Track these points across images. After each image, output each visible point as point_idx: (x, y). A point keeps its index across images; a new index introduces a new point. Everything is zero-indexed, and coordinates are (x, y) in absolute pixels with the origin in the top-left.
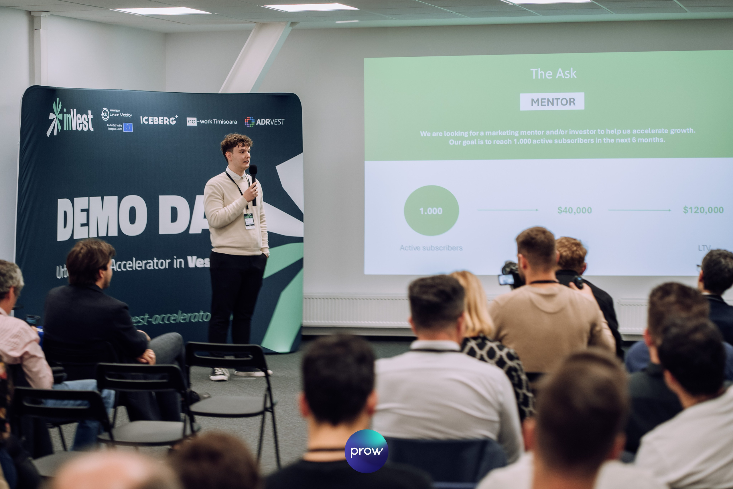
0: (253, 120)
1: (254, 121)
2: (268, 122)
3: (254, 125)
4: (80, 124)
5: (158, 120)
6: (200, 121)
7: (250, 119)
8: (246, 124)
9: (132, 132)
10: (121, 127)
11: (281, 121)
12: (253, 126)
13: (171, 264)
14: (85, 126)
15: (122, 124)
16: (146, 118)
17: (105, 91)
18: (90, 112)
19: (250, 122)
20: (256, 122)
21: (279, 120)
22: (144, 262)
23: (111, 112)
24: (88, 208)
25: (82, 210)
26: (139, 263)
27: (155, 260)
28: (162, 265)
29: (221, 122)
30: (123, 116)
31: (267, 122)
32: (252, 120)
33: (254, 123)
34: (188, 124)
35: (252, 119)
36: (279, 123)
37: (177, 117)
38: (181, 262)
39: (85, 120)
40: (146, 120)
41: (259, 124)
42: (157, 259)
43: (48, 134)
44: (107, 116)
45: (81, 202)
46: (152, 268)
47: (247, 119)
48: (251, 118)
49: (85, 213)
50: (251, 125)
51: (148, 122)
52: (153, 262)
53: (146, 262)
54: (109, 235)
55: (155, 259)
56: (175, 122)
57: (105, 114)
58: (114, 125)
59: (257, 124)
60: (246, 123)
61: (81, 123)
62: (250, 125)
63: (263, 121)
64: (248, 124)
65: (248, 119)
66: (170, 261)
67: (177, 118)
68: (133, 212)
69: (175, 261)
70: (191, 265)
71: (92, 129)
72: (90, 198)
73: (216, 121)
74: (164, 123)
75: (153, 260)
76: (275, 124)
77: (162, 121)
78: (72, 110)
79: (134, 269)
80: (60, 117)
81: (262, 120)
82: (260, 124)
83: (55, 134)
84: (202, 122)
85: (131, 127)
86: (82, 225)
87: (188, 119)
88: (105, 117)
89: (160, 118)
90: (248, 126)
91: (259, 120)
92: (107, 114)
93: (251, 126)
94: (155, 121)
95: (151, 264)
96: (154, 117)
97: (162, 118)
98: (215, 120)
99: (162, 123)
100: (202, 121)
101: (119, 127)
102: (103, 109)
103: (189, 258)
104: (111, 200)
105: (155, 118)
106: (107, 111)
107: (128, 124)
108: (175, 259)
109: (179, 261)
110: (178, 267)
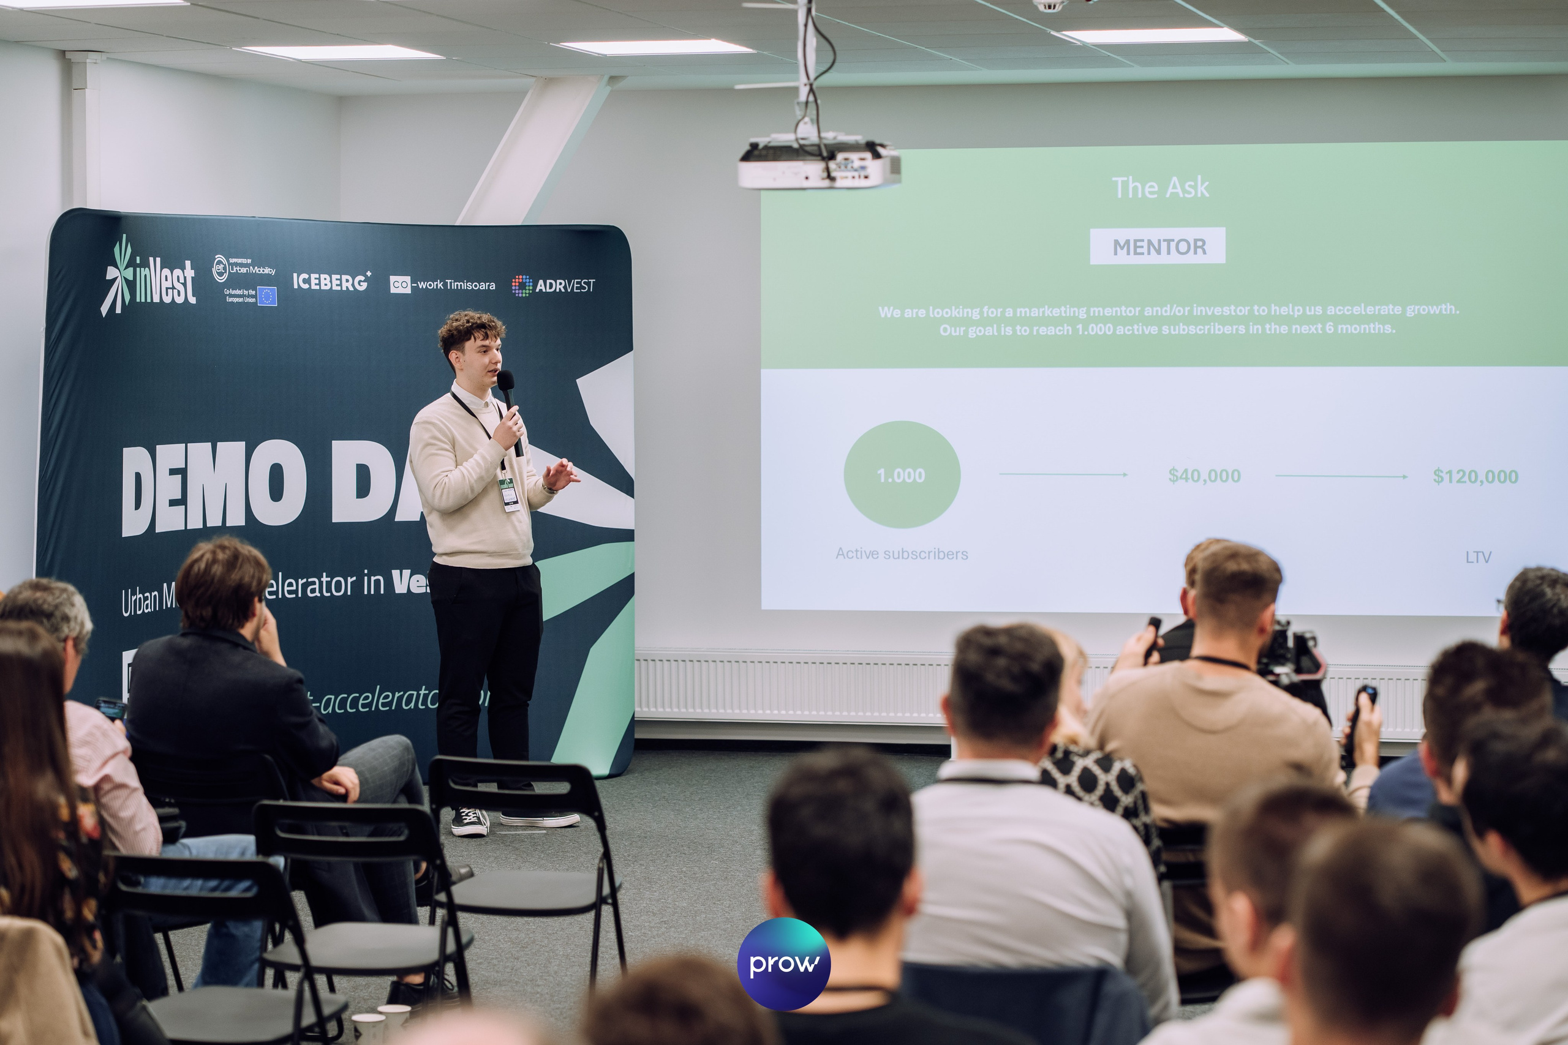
0: (529, 282)
1: (531, 284)
2: (561, 287)
3: (531, 292)
4: (169, 290)
5: (331, 282)
6: (419, 283)
7: (522, 279)
8: (515, 290)
10: (252, 296)
11: (588, 284)
12: (529, 293)
13: (358, 586)
14: (179, 294)
15: (255, 289)
16: (305, 276)
17: (220, 220)
18: (188, 263)
19: (522, 286)
20: (535, 286)
21: (585, 283)
22: (300, 582)
23: (232, 265)
24: (184, 467)
25: (173, 472)
26: (290, 585)
27: (325, 579)
28: (338, 589)
29: (461, 285)
30: (257, 272)
31: (559, 285)
32: (526, 282)
33: (531, 288)
34: (393, 290)
35: (528, 280)
36: (585, 288)
37: (371, 274)
38: (377, 582)
39: (178, 281)
40: (305, 281)
41: (541, 290)
42: (326, 577)
43: (104, 309)
44: (224, 273)
45: (170, 454)
46: (317, 594)
47: (517, 280)
48: (524, 277)
49: (178, 478)
50: (524, 291)
51: (310, 285)
52: (321, 583)
53: (305, 580)
54: (228, 524)
55: (324, 574)
56: (365, 285)
57: (221, 268)
58: (238, 292)
59: (537, 290)
60: (513, 288)
61: (171, 287)
62: (522, 293)
63: (551, 285)
64: (519, 290)
65: (519, 279)
66: (354, 578)
67: (369, 276)
68: (276, 475)
69: (366, 578)
70: (400, 588)
71: (193, 300)
72: (189, 445)
73: (451, 283)
74: (341, 288)
75: (320, 577)
76: (575, 291)
77: (338, 282)
78: (151, 259)
79: (280, 596)
80: (129, 274)
81: (548, 281)
82: (544, 290)
83: (118, 310)
84: (422, 285)
85: (273, 295)
86: (173, 503)
87: (393, 278)
88: (220, 274)
89: (334, 277)
90: (519, 293)
91: (541, 282)
92: (225, 268)
93: (526, 293)
94: (323, 282)
95: (317, 586)
96: (321, 275)
97: (338, 277)
98: (449, 281)
99: (339, 288)
100: (422, 283)
101: (249, 296)
102: (216, 257)
103: (396, 573)
104: (232, 450)
105: (323, 276)
106: (225, 261)
107: (268, 289)
108: (366, 575)
109: (375, 580)
110: (372, 592)
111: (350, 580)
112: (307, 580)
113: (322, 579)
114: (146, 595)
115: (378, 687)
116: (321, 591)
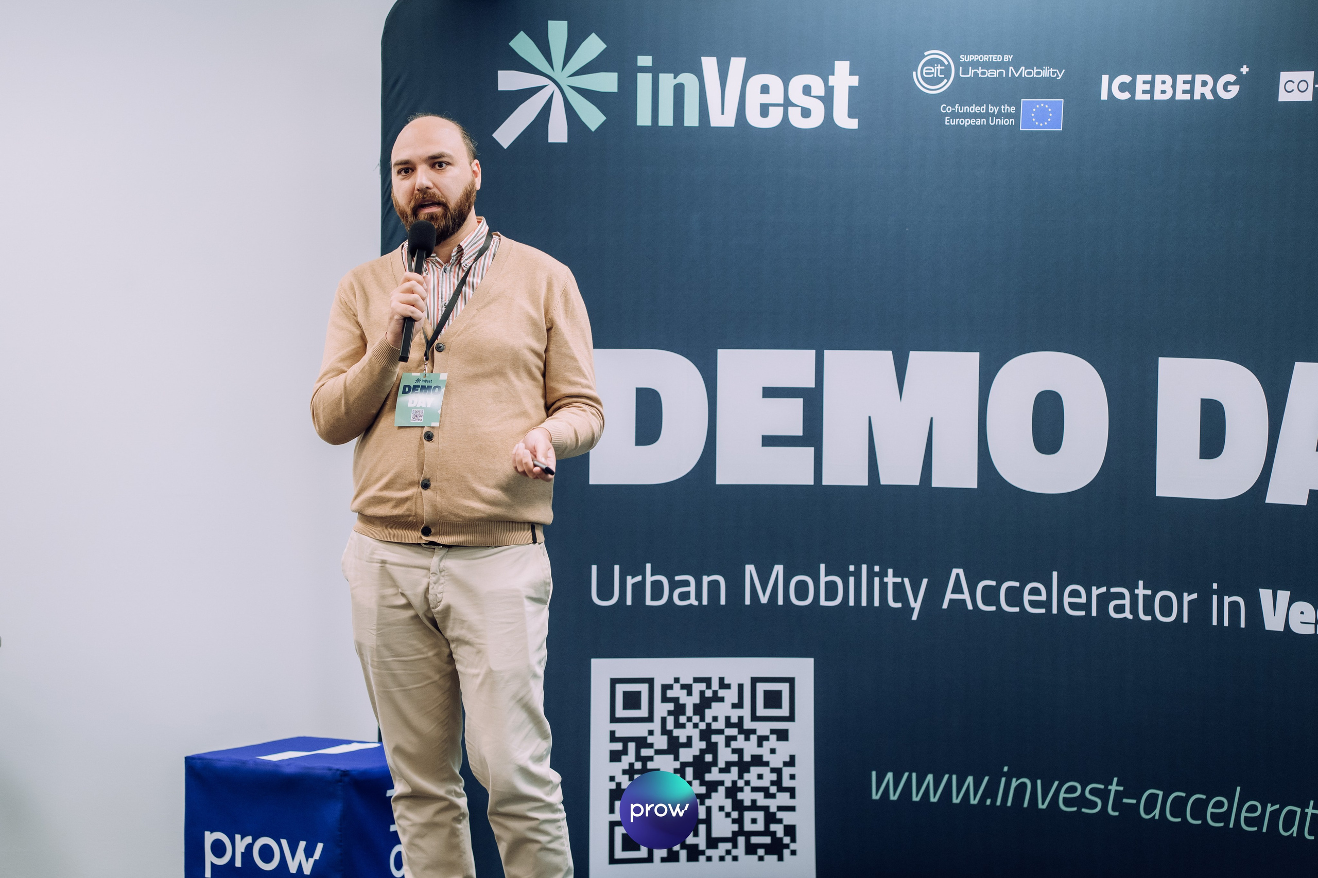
4: (771, 108)
5: (1174, 86)
9: (1061, 130)
10: (1008, 115)
13: (1200, 609)
14: (806, 113)
15: (1013, 103)
16: (1127, 79)
18: (841, 66)
22: (1095, 592)
23: (965, 65)
24: (813, 385)
25: (774, 393)
26: (1075, 594)
27: (1141, 592)
28: (1166, 611)
30: (1024, 75)
34: (1284, 97)
37: (1247, 70)
38: (1234, 606)
39: (806, 93)
40: (1123, 87)
42: (1144, 588)
44: (942, 80)
46: (1128, 615)
49: (799, 402)
51: (1133, 93)
52: (1134, 598)
53: (1103, 590)
54: (936, 483)
55: (1141, 583)
56: (1235, 90)
57: (934, 72)
58: (975, 109)
61: (782, 102)
66: (1195, 596)
67: (1245, 73)
68: (1048, 409)
69: (1215, 597)
70: (1273, 622)
71: (849, 123)
72: (827, 353)
74: (1192, 96)
75: (1132, 588)
77: (1187, 87)
78: (710, 61)
79: (1055, 611)
80: (607, 82)
83: (554, 136)
85: (1055, 112)
86: (769, 441)
87: (1283, 77)
88: (933, 81)
89: (1181, 78)
92: (946, 71)
94: (1158, 87)
95: (1127, 602)
96: (1157, 76)
97: (1188, 78)
99: (1187, 97)
101: (1000, 115)
102: (925, 54)
103: (1265, 595)
104: (947, 365)
105: (1159, 78)
106: (947, 60)
107: (1045, 103)
108: (1215, 592)
109: (1230, 603)
110: (1226, 624)
111: (1187, 598)
112: (1108, 590)
113: (1136, 591)
114: (677, 578)
115: (1238, 789)
116: (1134, 610)
